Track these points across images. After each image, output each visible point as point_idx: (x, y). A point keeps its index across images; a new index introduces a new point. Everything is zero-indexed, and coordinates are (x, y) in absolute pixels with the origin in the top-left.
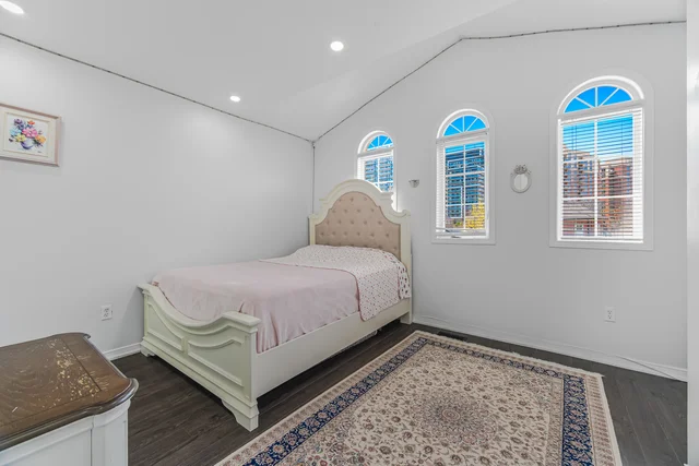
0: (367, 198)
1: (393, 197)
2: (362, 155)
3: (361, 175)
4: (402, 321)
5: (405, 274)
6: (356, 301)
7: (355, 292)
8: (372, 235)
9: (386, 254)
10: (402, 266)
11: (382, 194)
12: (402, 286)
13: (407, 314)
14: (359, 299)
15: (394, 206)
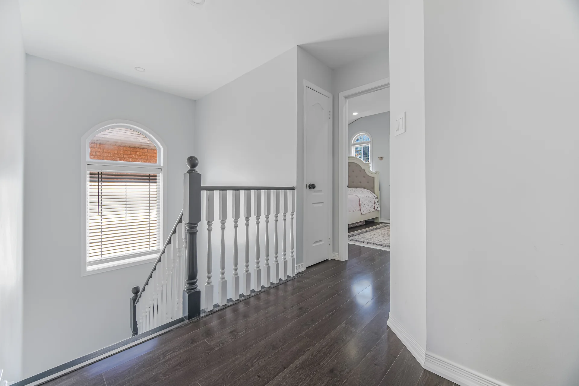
0: (357, 165)
1: (370, 165)
2: (354, 145)
3: (353, 154)
4: (375, 221)
5: (377, 200)
6: (359, 206)
7: (359, 202)
8: (360, 182)
9: (368, 190)
10: (376, 196)
11: (365, 164)
12: (376, 204)
13: (377, 218)
14: (360, 206)
15: (371, 169)
